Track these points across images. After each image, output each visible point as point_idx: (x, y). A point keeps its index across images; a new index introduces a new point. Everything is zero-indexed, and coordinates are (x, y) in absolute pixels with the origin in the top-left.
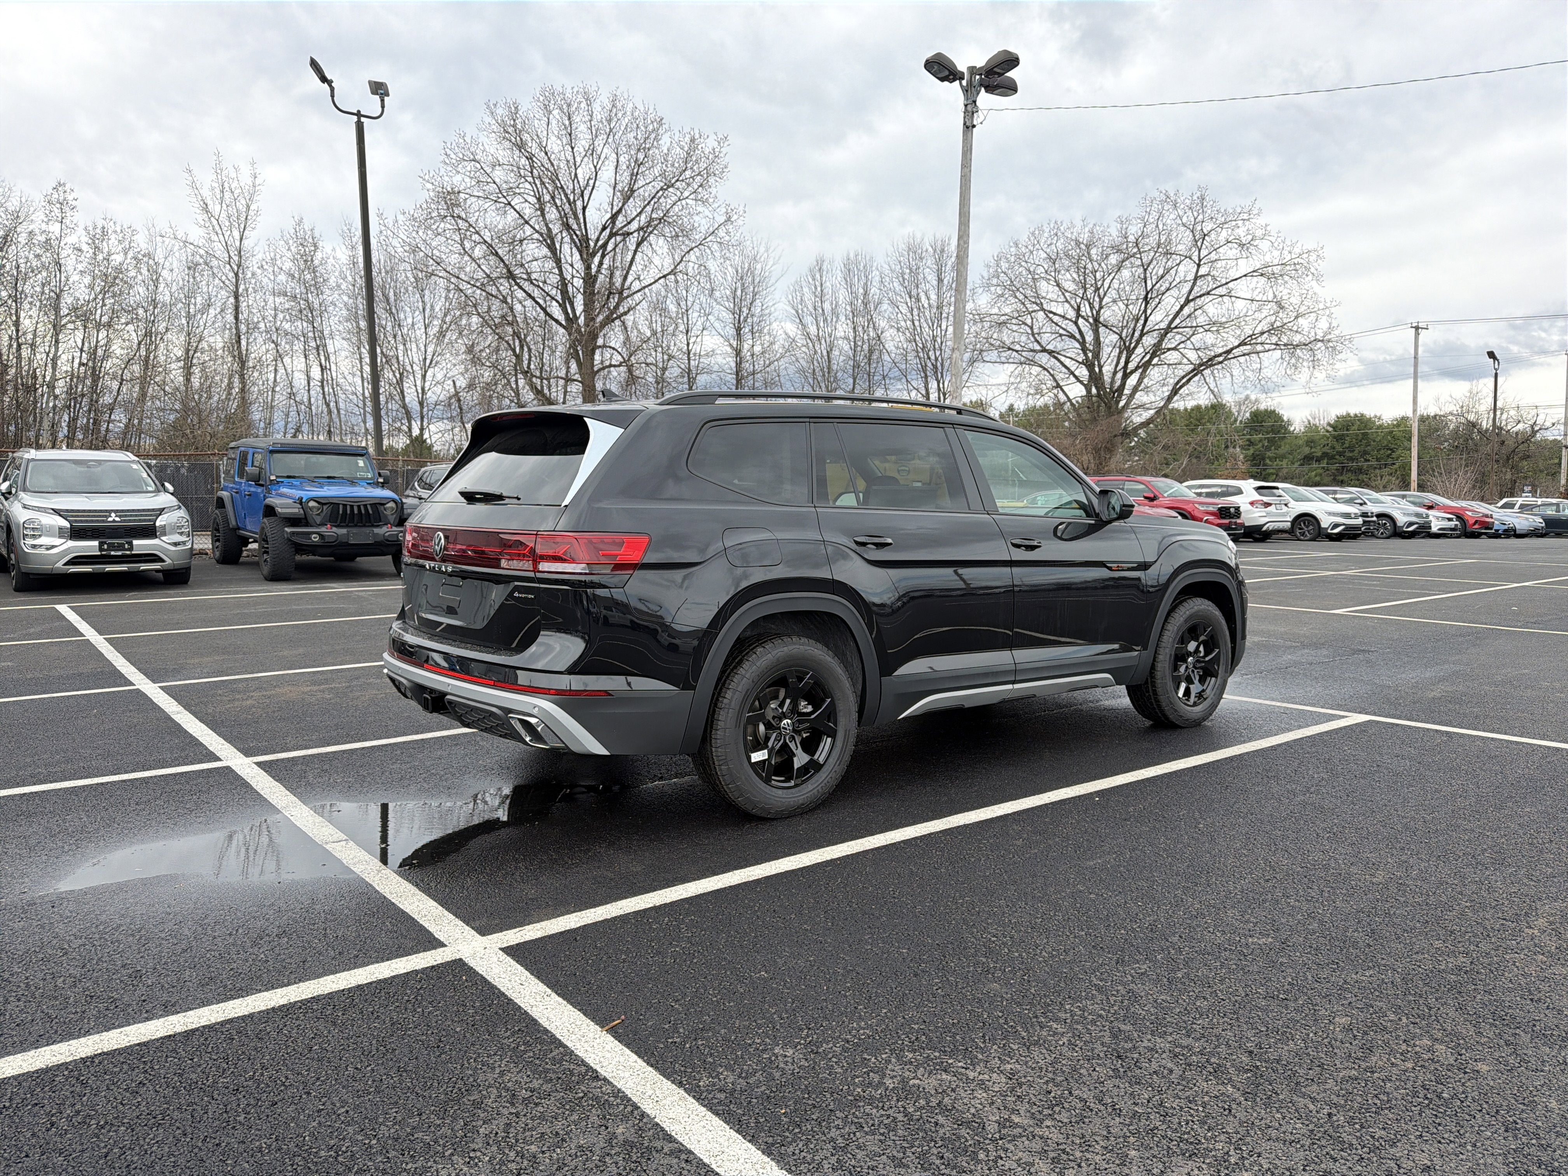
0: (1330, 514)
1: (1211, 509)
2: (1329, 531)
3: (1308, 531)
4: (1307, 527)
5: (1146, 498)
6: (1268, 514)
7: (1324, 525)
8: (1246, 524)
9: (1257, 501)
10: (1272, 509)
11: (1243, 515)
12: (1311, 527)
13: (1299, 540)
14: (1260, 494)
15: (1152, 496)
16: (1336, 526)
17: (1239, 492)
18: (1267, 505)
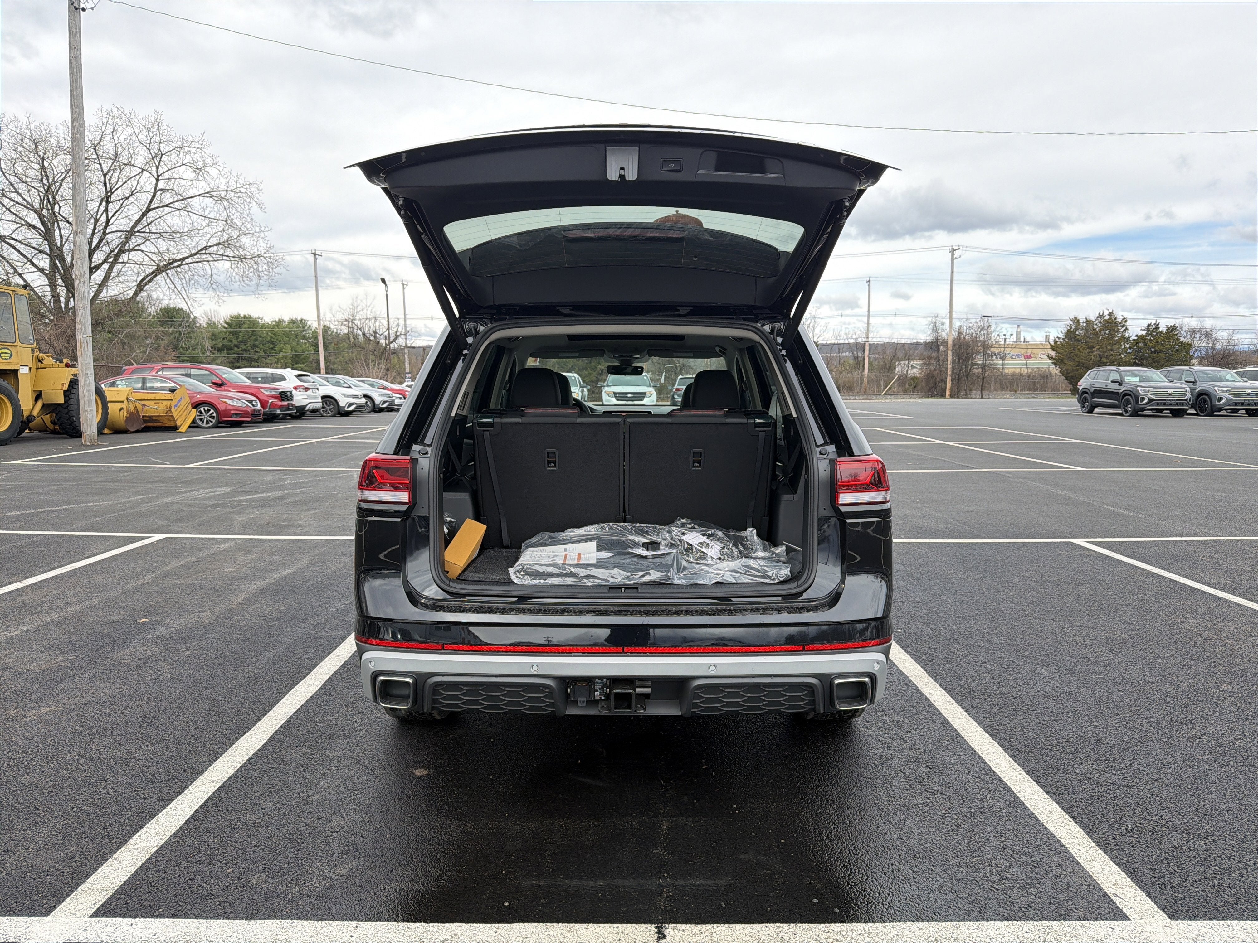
0: (345, 396)
1: (273, 393)
2: (346, 409)
3: (330, 409)
4: (329, 406)
5: (214, 383)
6: (309, 397)
7: (342, 404)
8: (297, 405)
9: (299, 386)
10: (310, 392)
11: (295, 398)
12: (332, 407)
13: (322, 416)
14: (301, 381)
15: (220, 382)
16: (350, 405)
17: (283, 379)
18: (307, 389)
